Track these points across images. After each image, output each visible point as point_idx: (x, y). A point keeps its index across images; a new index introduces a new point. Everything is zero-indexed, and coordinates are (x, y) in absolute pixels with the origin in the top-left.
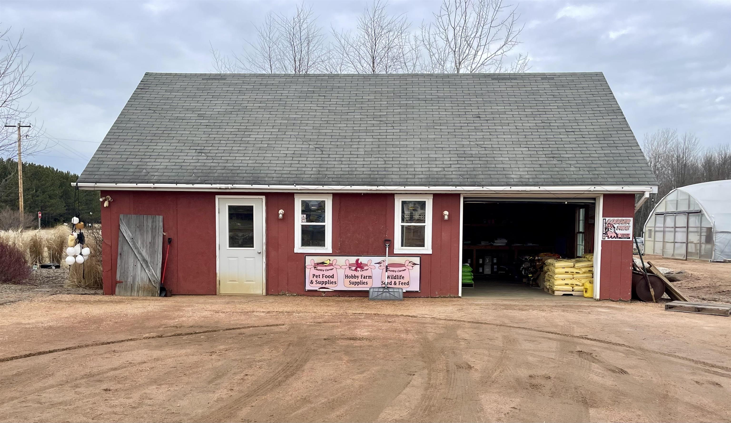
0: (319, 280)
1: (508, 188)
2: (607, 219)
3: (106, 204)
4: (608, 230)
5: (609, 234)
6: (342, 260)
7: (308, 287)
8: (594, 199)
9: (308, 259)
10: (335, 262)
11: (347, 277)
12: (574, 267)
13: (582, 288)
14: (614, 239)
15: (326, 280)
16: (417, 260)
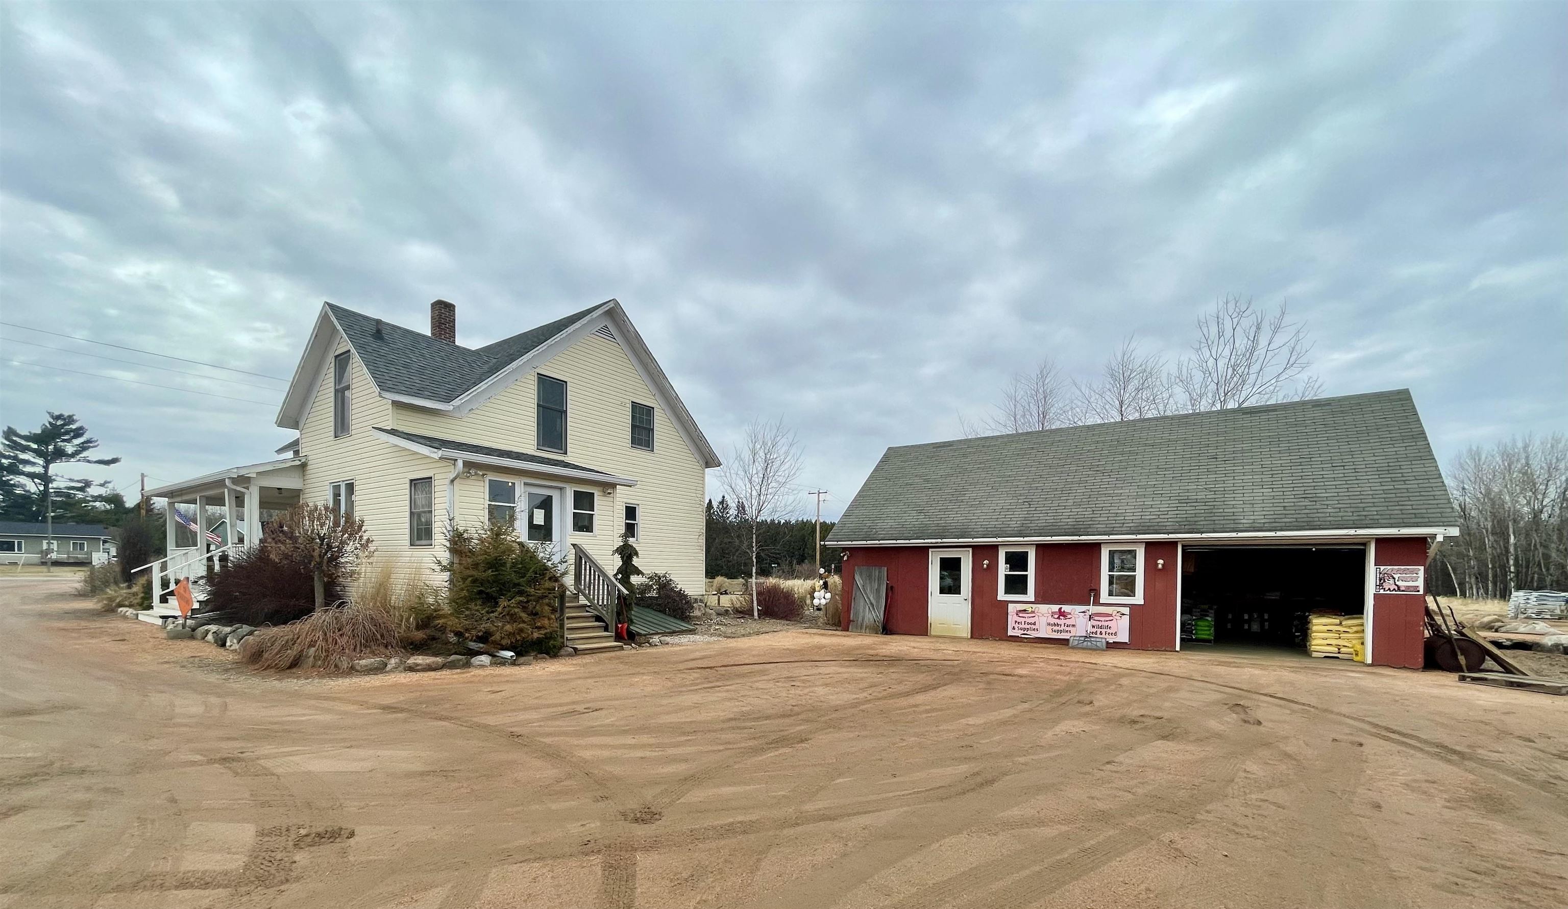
0: (1020, 626)
1: (1234, 535)
2: (1382, 568)
3: (845, 558)
4: (1385, 581)
5: (1386, 586)
6: (1045, 609)
7: (1010, 633)
8: (1364, 544)
9: (1011, 607)
10: (1037, 609)
11: (1049, 624)
12: (1340, 624)
13: (1352, 650)
14: (1394, 592)
15: (1028, 627)
16: (1126, 610)
